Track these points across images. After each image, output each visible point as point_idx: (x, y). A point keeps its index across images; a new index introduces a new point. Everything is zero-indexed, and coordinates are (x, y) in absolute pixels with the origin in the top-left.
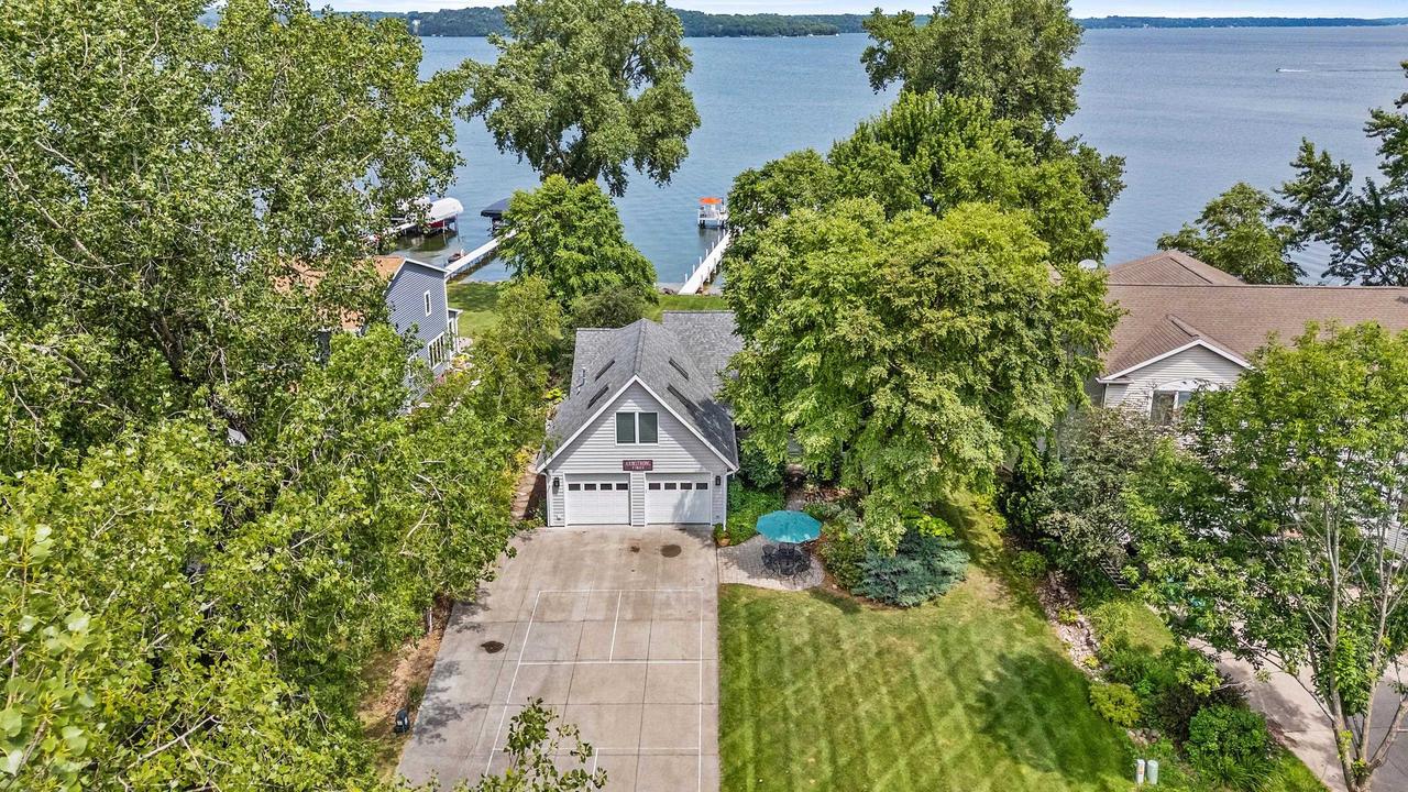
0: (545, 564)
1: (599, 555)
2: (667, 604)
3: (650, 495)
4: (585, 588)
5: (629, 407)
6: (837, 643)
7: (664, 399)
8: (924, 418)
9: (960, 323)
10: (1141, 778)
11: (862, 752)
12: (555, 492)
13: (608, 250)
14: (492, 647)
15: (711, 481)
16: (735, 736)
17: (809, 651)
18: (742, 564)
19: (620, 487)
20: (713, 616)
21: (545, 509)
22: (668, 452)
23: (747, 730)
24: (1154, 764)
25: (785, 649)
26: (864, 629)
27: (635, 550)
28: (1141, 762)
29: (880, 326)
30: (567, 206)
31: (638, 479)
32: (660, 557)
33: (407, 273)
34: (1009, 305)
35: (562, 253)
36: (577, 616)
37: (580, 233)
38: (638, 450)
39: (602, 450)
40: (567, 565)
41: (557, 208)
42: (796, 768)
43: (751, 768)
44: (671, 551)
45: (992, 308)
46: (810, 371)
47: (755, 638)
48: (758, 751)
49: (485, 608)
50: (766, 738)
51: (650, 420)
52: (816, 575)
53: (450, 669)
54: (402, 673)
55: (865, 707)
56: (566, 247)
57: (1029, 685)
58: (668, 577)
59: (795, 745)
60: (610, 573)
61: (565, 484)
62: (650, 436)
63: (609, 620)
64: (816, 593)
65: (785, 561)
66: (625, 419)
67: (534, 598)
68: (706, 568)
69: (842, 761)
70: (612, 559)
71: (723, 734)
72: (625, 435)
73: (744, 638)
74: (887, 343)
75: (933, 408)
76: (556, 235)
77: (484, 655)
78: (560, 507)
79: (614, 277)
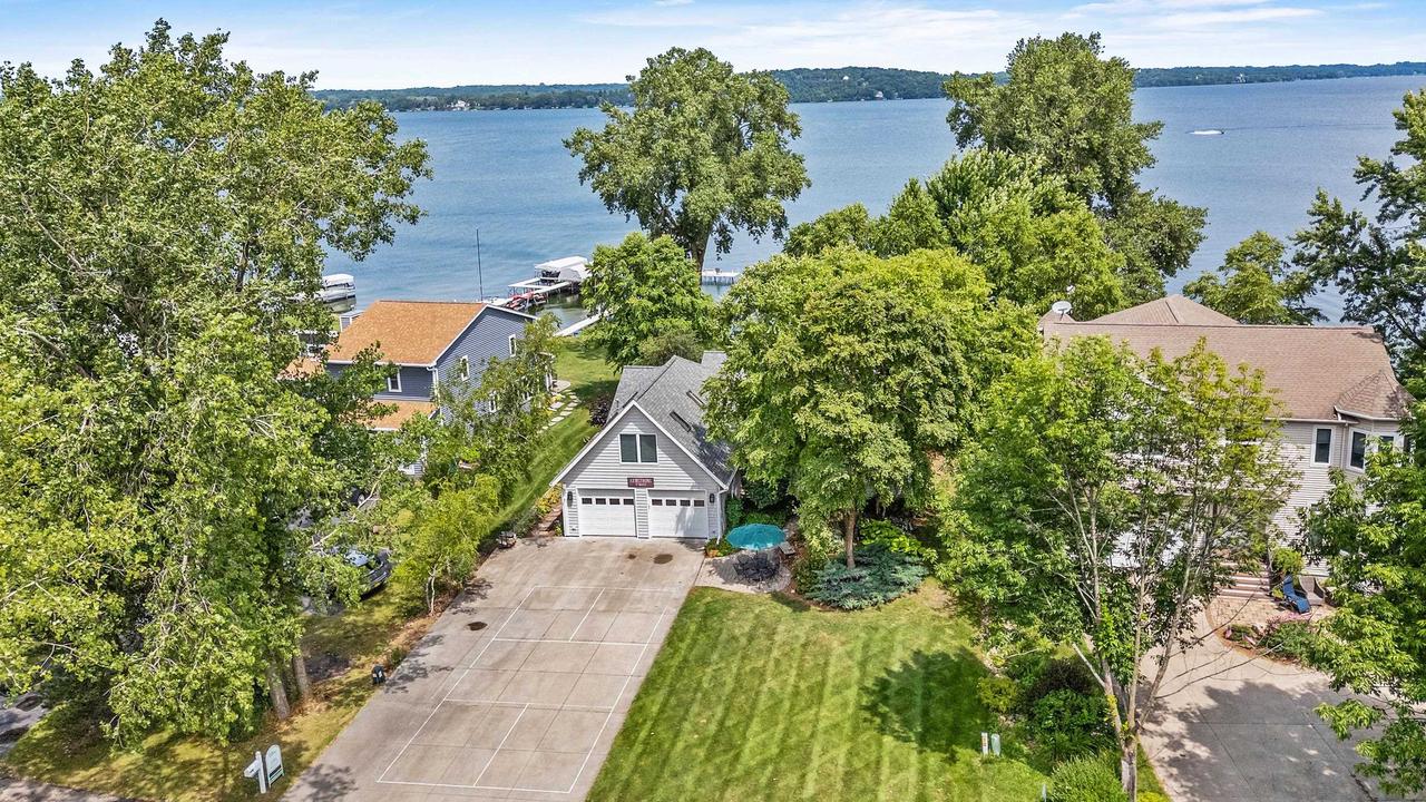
0: (549, 565)
1: (599, 560)
2: (640, 601)
3: (653, 511)
4: (574, 585)
5: (630, 429)
6: (770, 636)
7: (660, 420)
8: (831, 430)
9: (862, 349)
10: (985, 749)
11: (750, 718)
12: (570, 505)
13: (677, 299)
14: (476, 626)
15: (705, 498)
16: (647, 701)
17: (743, 641)
18: (721, 570)
19: (627, 502)
20: (675, 611)
21: (562, 522)
22: (667, 471)
23: (660, 697)
24: (996, 738)
25: (724, 636)
26: (794, 627)
27: (632, 557)
28: (984, 735)
29: (800, 351)
30: (641, 257)
31: (641, 494)
32: (651, 563)
33: (488, 318)
34: (914, 333)
35: (633, 301)
36: (558, 606)
37: (651, 282)
38: (640, 469)
39: (608, 467)
40: (566, 570)
41: (632, 260)
42: (687, 726)
43: (649, 724)
44: (663, 559)
45: (893, 336)
46: (754, 389)
47: (702, 628)
48: (661, 711)
49: (484, 597)
50: (673, 701)
51: (649, 441)
52: (782, 582)
53: (435, 640)
54: (398, 642)
55: (771, 683)
56: (638, 295)
57: (928, 676)
58: (650, 579)
59: (695, 708)
60: (601, 574)
61: (578, 498)
62: (650, 457)
63: (584, 610)
64: (776, 596)
65: (756, 570)
66: (627, 440)
67: (528, 591)
68: (693, 570)
69: (729, 723)
70: (608, 564)
71: (638, 698)
72: (628, 455)
73: (693, 628)
74: (805, 365)
75: (837, 420)
76: (630, 285)
77: (468, 632)
78: (574, 519)
79: (683, 323)
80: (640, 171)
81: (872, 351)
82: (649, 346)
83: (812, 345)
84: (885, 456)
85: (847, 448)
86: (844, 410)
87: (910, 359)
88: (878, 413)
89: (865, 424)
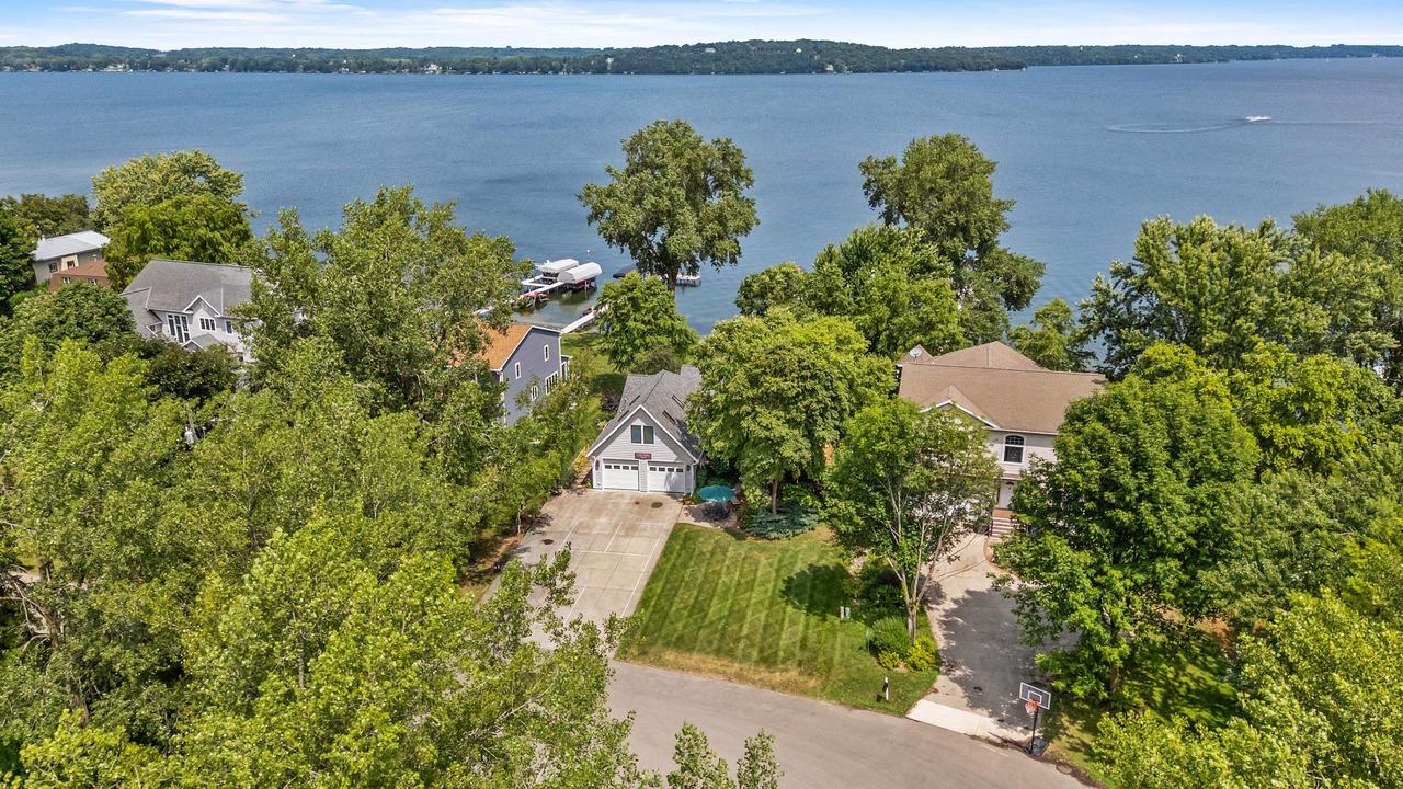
0: (586, 506)
1: (616, 505)
2: (645, 530)
3: (650, 474)
4: (603, 520)
5: (638, 422)
6: (725, 552)
7: (657, 418)
8: (763, 434)
9: (784, 386)
10: (842, 616)
11: (712, 597)
12: (597, 469)
13: (661, 322)
14: (548, 542)
15: (684, 467)
16: (654, 586)
17: (708, 555)
18: (693, 513)
19: (633, 468)
20: (666, 537)
21: (592, 479)
22: (659, 450)
23: (661, 584)
24: (848, 609)
25: (697, 552)
26: (737, 550)
27: (637, 503)
28: (842, 608)
29: (747, 384)
30: (637, 293)
31: (643, 463)
32: (650, 508)
33: (533, 334)
34: (813, 377)
35: (631, 324)
36: (595, 532)
37: (643, 311)
38: (642, 447)
39: (623, 446)
40: (598, 508)
41: (630, 295)
42: (677, 599)
43: (655, 598)
44: (657, 505)
45: (804, 378)
46: (720, 404)
47: (683, 547)
48: (662, 591)
49: (549, 525)
50: (669, 586)
51: (650, 430)
52: (732, 521)
53: (525, 550)
54: (502, 550)
55: (724, 578)
56: (635, 320)
57: (815, 578)
58: (650, 518)
59: (681, 591)
60: (618, 514)
61: (602, 465)
62: (649, 440)
63: (611, 535)
64: (727, 530)
65: (716, 514)
66: (636, 429)
67: (575, 522)
68: (675, 512)
69: (701, 599)
70: (623, 507)
71: (648, 584)
72: (635, 438)
73: (678, 547)
74: (750, 394)
75: (767, 428)
76: (629, 312)
77: (543, 545)
78: (600, 479)
79: (665, 340)
80: (632, 219)
81: (789, 386)
82: (642, 356)
83: (754, 381)
84: (795, 449)
85: (773, 445)
86: (771, 422)
87: (813, 392)
88: (793, 423)
89: (784, 430)
